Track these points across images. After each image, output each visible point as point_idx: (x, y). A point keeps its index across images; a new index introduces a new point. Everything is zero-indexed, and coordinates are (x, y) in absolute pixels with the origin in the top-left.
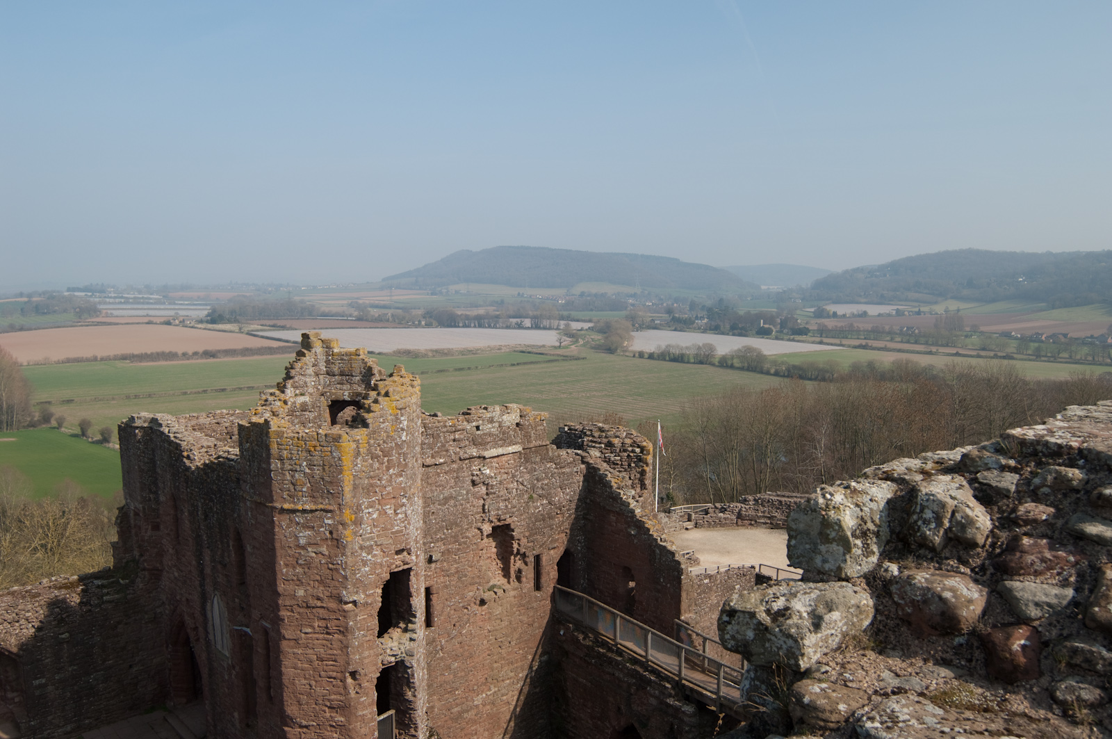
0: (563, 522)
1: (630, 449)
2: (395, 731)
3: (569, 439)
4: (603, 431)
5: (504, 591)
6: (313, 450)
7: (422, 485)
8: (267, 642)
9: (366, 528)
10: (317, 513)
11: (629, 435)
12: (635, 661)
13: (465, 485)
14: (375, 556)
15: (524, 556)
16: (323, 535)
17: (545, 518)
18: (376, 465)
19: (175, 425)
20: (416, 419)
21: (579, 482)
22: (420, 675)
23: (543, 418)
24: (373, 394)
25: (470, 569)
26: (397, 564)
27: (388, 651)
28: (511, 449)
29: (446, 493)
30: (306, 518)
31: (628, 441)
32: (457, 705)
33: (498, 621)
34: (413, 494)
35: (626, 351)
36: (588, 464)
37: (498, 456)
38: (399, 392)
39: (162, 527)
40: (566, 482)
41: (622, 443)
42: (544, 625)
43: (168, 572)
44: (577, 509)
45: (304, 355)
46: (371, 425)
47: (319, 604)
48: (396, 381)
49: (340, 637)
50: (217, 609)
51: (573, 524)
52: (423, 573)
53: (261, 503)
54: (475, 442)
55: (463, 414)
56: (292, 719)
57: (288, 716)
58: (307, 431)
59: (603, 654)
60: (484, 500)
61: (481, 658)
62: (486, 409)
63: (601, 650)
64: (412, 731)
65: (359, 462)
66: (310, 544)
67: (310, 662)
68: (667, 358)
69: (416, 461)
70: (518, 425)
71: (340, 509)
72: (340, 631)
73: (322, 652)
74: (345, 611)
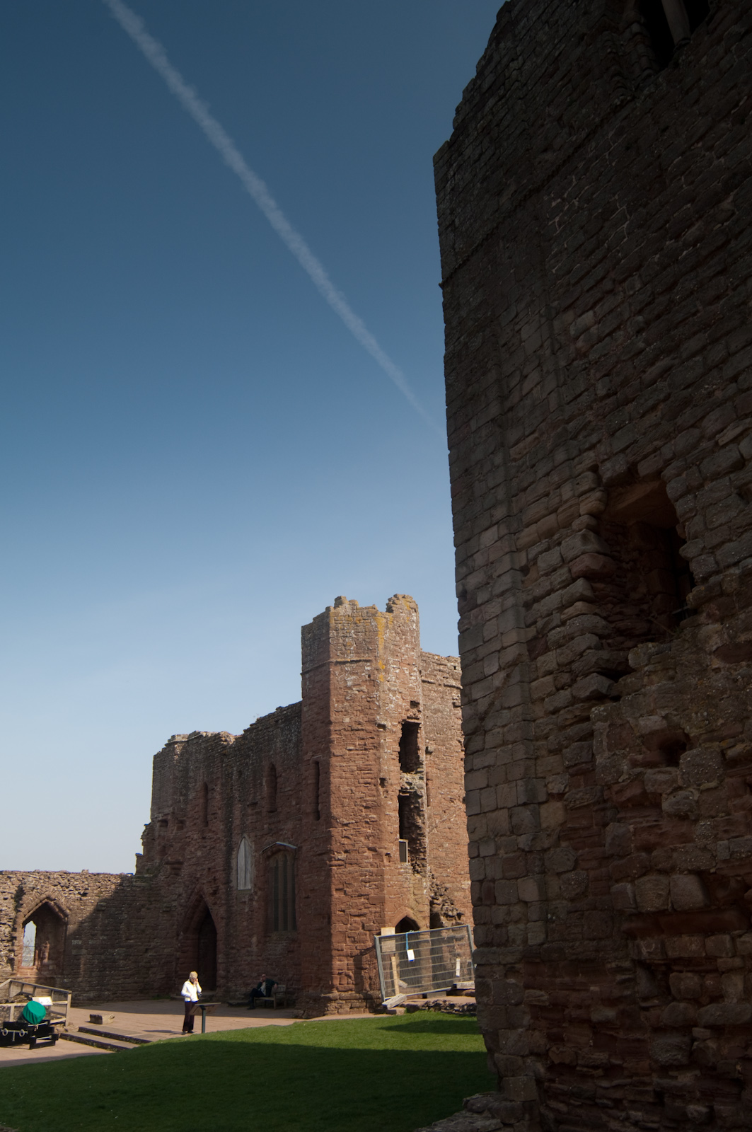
6: (358, 622)
8: (318, 770)
9: (392, 677)
10: (360, 663)
13: (448, 705)
14: (397, 698)
16: (364, 679)
18: (398, 639)
25: (454, 770)
26: (411, 715)
27: (406, 782)
29: (436, 706)
30: (352, 667)
39: (188, 822)
46: (394, 611)
47: (360, 727)
49: (374, 751)
50: (243, 852)
53: (319, 666)
56: (336, 821)
57: (333, 817)
65: (387, 633)
66: (355, 685)
67: (352, 772)
71: (376, 660)
72: (374, 747)
73: (361, 763)
74: (378, 731)
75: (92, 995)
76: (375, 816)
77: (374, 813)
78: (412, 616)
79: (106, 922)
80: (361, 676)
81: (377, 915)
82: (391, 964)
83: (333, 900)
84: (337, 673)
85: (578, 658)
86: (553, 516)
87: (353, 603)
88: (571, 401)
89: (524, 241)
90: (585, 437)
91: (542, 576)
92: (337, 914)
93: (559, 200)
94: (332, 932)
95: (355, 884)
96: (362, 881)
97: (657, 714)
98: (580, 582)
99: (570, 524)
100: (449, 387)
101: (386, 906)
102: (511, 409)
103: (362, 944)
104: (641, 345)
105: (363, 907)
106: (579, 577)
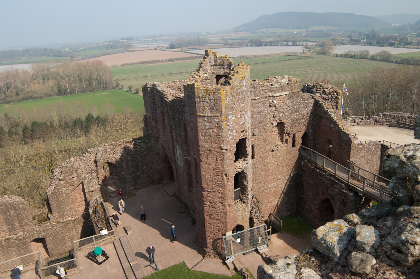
0: (304, 121)
1: (332, 93)
2: (240, 195)
3: (308, 89)
4: (321, 86)
5: (281, 147)
6: (210, 94)
7: (251, 107)
8: (196, 162)
9: (230, 123)
10: (213, 117)
11: (332, 88)
12: (330, 175)
13: (267, 107)
14: (234, 133)
15: (289, 134)
16: (215, 125)
17: (298, 120)
18: (234, 99)
19: (161, 86)
20: (248, 82)
21: (311, 106)
22: (249, 176)
23: (297, 81)
24: (232, 72)
25: (268, 138)
26: (242, 136)
27: (238, 167)
28: (285, 93)
29: (260, 110)
30: (209, 119)
31: (332, 90)
32: (263, 187)
33: (278, 158)
34: (247, 110)
35: (331, 54)
36: (315, 99)
37: (280, 96)
38: (242, 71)
39: (158, 122)
40: (306, 106)
41: (329, 91)
42: (296, 160)
43: (161, 138)
44: (310, 117)
45: (206, 58)
46: (231, 84)
47: (214, 150)
48: (240, 67)
49: (221, 161)
50: (178, 151)
51: (308, 122)
52: (251, 139)
53: (192, 114)
54: (271, 91)
55: (266, 79)
56: (205, 189)
57: (203, 188)
58: (208, 87)
59: (318, 172)
60: (274, 112)
61: (272, 171)
62: (275, 77)
63: (318, 170)
64: (247, 195)
65: (227, 98)
66: (210, 128)
67: (211, 170)
68: (348, 57)
69: (249, 98)
70: (287, 84)
71: (221, 115)
72: (221, 159)
73: (215, 166)
74: (223, 153)
76: (222, 190)
78: (243, 83)
79: (133, 164)
80: (213, 124)
81: (224, 227)
83: (206, 219)
84: (201, 121)
92: (207, 224)
94: (206, 230)
95: (215, 215)
101: (228, 224)
103: (218, 236)
105: (218, 223)
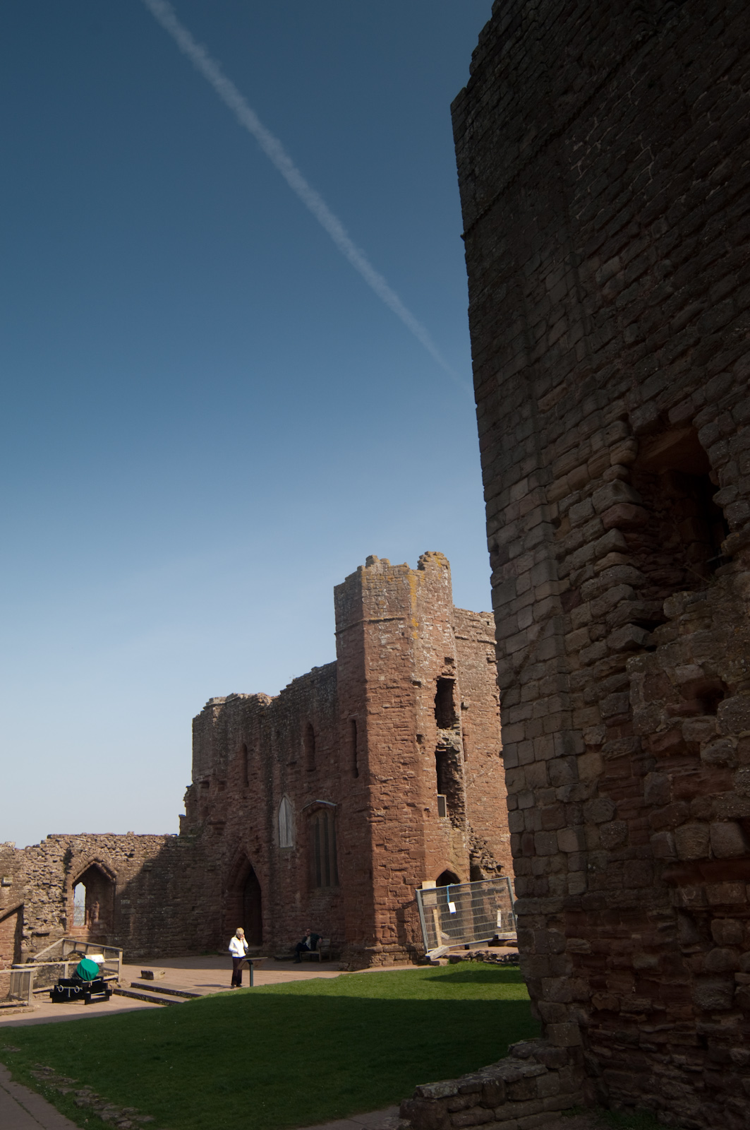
6: (390, 581)
8: (355, 728)
9: (425, 634)
10: (394, 621)
14: (431, 655)
16: (397, 637)
18: (430, 596)
25: (490, 725)
26: (446, 672)
27: (442, 735)
29: (470, 662)
30: (386, 625)
39: (228, 784)
46: (426, 569)
47: (395, 685)
49: (410, 708)
50: (283, 811)
53: (353, 626)
54: (487, 632)
56: (374, 778)
57: (372, 774)
65: (420, 590)
66: (388, 643)
67: (389, 729)
71: (409, 617)
72: (410, 704)
73: (397, 720)
74: (414, 688)
75: (142, 952)
76: (413, 772)
77: (412, 769)
78: (444, 573)
79: (153, 881)
80: (394, 635)
81: (418, 869)
82: (433, 916)
83: (374, 855)
84: (371, 632)
85: (612, 609)
86: (583, 467)
87: (384, 562)
88: (599, 350)
89: (546, 187)
90: (614, 385)
91: (574, 527)
92: (378, 869)
93: (581, 144)
94: (374, 886)
95: (396, 839)
96: (402, 836)
97: (693, 663)
98: (613, 533)
99: (601, 475)
100: (474, 340)
101: (426, 860)
102: (538, 360)
103: (404, 898)
104: (669, 289)
105: (403, 862)
106: (611, 528)
